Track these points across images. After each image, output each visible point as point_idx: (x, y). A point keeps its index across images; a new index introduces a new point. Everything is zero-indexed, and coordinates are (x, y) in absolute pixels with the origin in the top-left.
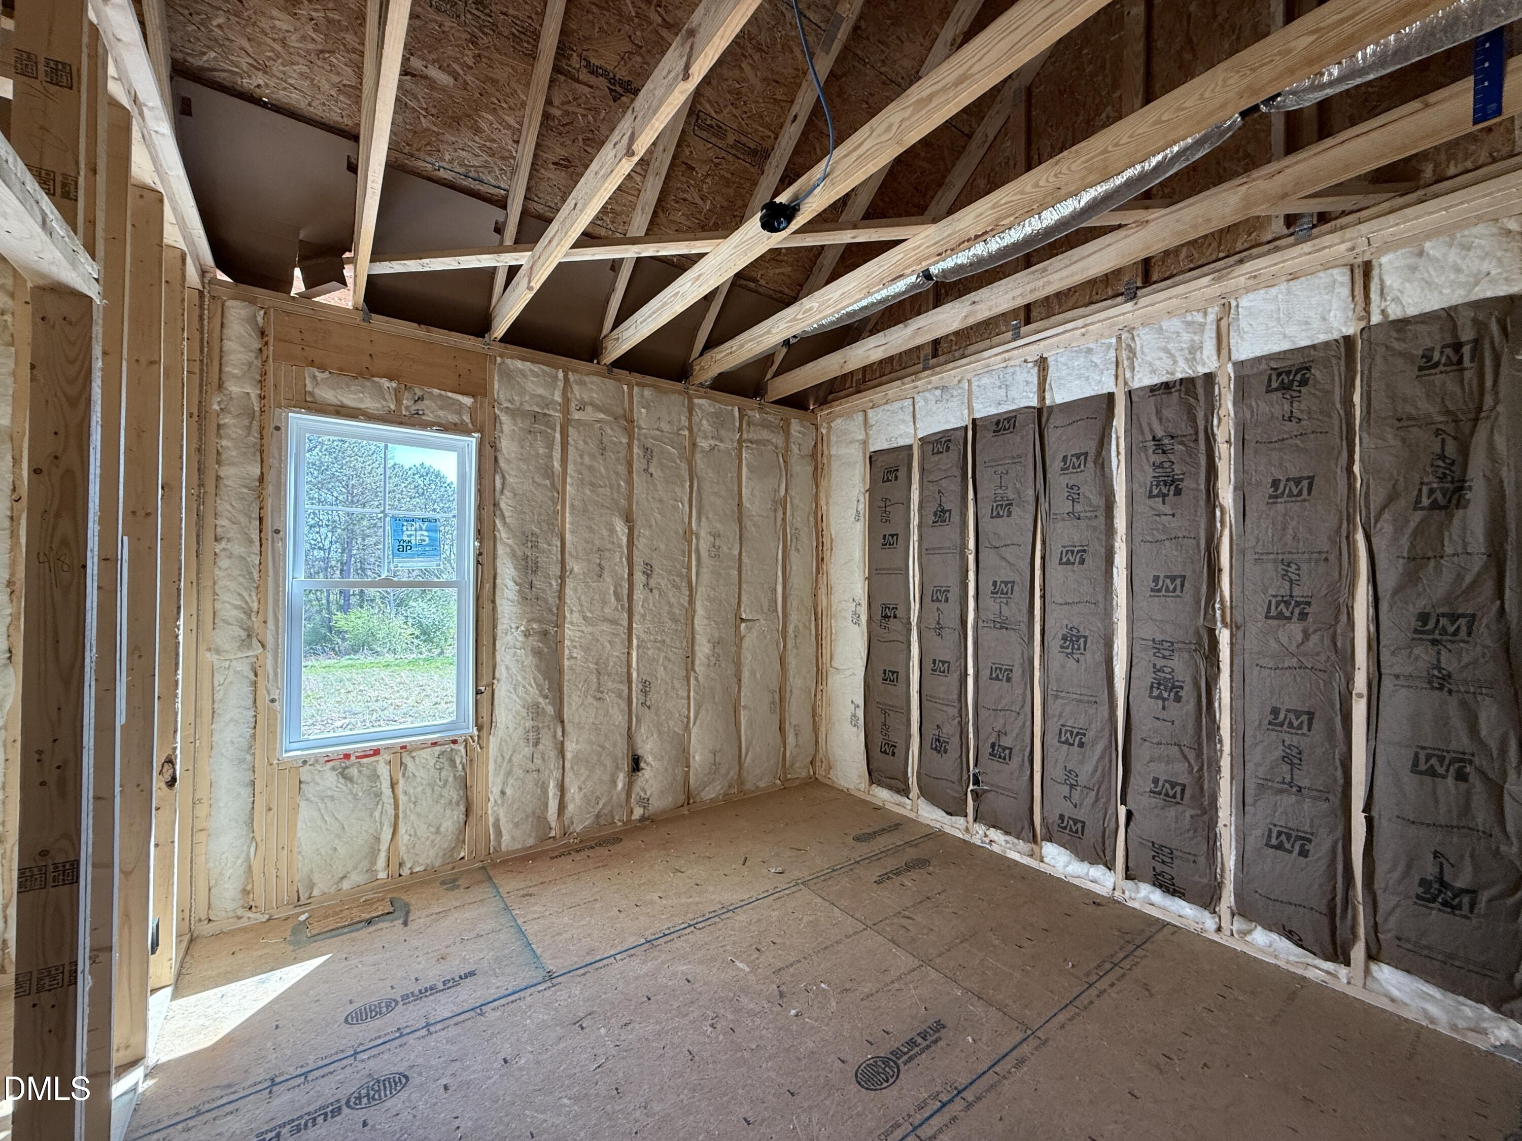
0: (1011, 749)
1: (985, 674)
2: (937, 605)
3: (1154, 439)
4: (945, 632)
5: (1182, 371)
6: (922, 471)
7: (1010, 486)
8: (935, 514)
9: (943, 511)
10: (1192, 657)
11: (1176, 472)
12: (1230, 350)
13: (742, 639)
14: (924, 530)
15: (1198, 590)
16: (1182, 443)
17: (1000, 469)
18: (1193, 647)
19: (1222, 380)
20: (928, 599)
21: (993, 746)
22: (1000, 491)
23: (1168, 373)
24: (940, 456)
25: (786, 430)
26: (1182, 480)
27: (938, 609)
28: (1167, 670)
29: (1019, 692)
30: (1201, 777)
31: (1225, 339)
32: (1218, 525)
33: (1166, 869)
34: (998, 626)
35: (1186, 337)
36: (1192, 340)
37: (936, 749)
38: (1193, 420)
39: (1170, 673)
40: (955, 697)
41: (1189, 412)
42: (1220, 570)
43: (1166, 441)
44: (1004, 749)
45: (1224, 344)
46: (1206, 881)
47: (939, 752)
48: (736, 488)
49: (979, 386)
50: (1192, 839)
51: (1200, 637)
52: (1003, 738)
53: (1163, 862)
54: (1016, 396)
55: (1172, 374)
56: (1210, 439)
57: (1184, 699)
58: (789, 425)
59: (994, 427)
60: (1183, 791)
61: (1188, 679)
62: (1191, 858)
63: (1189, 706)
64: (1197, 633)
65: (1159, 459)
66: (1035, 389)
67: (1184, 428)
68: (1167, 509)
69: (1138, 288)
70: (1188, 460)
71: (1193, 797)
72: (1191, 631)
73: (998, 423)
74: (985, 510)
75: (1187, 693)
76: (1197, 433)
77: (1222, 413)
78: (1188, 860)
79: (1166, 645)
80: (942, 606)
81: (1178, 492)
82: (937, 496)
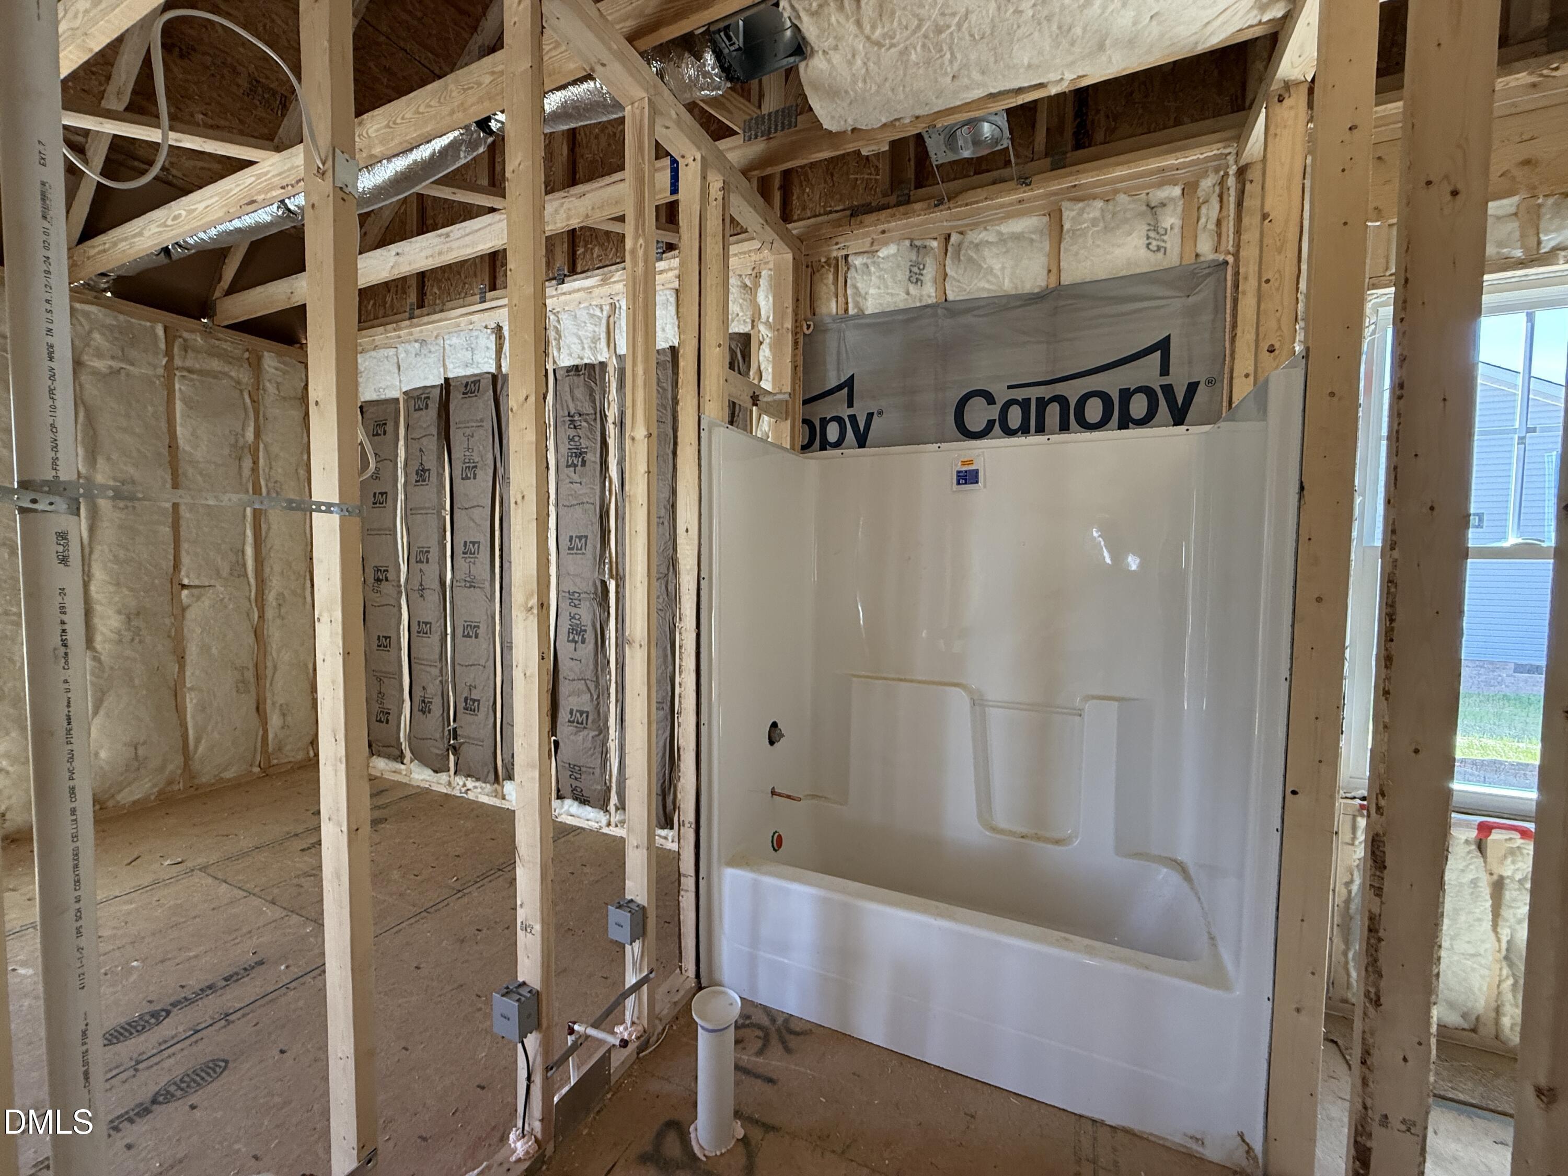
0: (479, 701)
1: (459, 632)
2: (420, 565)
3: (569, 415)
4: (426, 593)
5: (589, 358)
6: (407, 427)
7: (475, 448)
8: (417, 474)
9: (424, 470)
10: (591, 605)
11: (583, 446)
12: (615, 344)
13: (184, 609)
14: (408, 488)
15: (595, 547)
16: (586, 421)
17: (468, 432)
18: (592, 596)
19: (610, 369)
20: (413, 560)
21: (466, 699)
22: (467, 453)
23: (579, 357)
24: (420, 412)
25: (256, 365)
26: (586, 453)
27: (421, 570)
28: (577, 617)
29: (484, 646)
30: (598, 703)
31: (612, 334)
32: (607, 493)
33: (578, 784)
34: (468, 585)
35: (590, 327)
36: (594, 332)
37: (422, 710)
38: (594, 402)
39: (579, 619)
40: (437, 657)
41: (591, 395)
42: (609, 531)
43: (576, 418)
44: (474, 701)
45: (612, 338)
46: (599, 787)
47: (424, 713)
48: (164, 425)
49: (451, 346)
50: (592, 755)
51: (596, 588)
52: (474, 691)
53: (576, 779)
54: (480, 360)
55: (582, 359)
56: (604, 418)
57: (587, 640)
58: (259, 359)
59: (463, 390)
60: (587, 716)
61: (589, 624)
62: (591, 771)
63: (590, 646)
64: (595, 584)
65: (572, 432)
66: (494, 356)
67: (587, 409)
68: (576, 478)
69: (565, 276)
70: (590, 436)
71: (593, 722)
72: (591, 583)
73: (467, 384)
74: (457, 473)
75: (589, 636)
76: (595, 414)
77: (611, 398)
78: (590, 773)
79: (577, 595)
80: (423, 566)
81: (584, 463)
82: (418, 453)
